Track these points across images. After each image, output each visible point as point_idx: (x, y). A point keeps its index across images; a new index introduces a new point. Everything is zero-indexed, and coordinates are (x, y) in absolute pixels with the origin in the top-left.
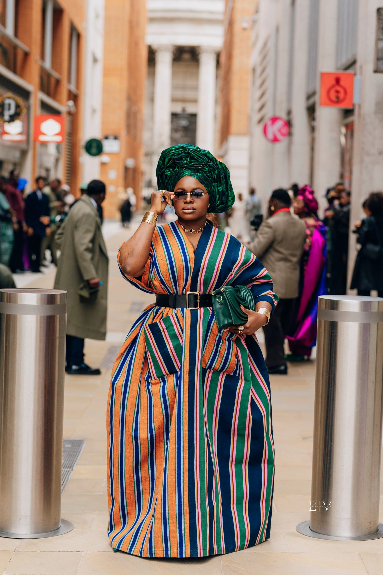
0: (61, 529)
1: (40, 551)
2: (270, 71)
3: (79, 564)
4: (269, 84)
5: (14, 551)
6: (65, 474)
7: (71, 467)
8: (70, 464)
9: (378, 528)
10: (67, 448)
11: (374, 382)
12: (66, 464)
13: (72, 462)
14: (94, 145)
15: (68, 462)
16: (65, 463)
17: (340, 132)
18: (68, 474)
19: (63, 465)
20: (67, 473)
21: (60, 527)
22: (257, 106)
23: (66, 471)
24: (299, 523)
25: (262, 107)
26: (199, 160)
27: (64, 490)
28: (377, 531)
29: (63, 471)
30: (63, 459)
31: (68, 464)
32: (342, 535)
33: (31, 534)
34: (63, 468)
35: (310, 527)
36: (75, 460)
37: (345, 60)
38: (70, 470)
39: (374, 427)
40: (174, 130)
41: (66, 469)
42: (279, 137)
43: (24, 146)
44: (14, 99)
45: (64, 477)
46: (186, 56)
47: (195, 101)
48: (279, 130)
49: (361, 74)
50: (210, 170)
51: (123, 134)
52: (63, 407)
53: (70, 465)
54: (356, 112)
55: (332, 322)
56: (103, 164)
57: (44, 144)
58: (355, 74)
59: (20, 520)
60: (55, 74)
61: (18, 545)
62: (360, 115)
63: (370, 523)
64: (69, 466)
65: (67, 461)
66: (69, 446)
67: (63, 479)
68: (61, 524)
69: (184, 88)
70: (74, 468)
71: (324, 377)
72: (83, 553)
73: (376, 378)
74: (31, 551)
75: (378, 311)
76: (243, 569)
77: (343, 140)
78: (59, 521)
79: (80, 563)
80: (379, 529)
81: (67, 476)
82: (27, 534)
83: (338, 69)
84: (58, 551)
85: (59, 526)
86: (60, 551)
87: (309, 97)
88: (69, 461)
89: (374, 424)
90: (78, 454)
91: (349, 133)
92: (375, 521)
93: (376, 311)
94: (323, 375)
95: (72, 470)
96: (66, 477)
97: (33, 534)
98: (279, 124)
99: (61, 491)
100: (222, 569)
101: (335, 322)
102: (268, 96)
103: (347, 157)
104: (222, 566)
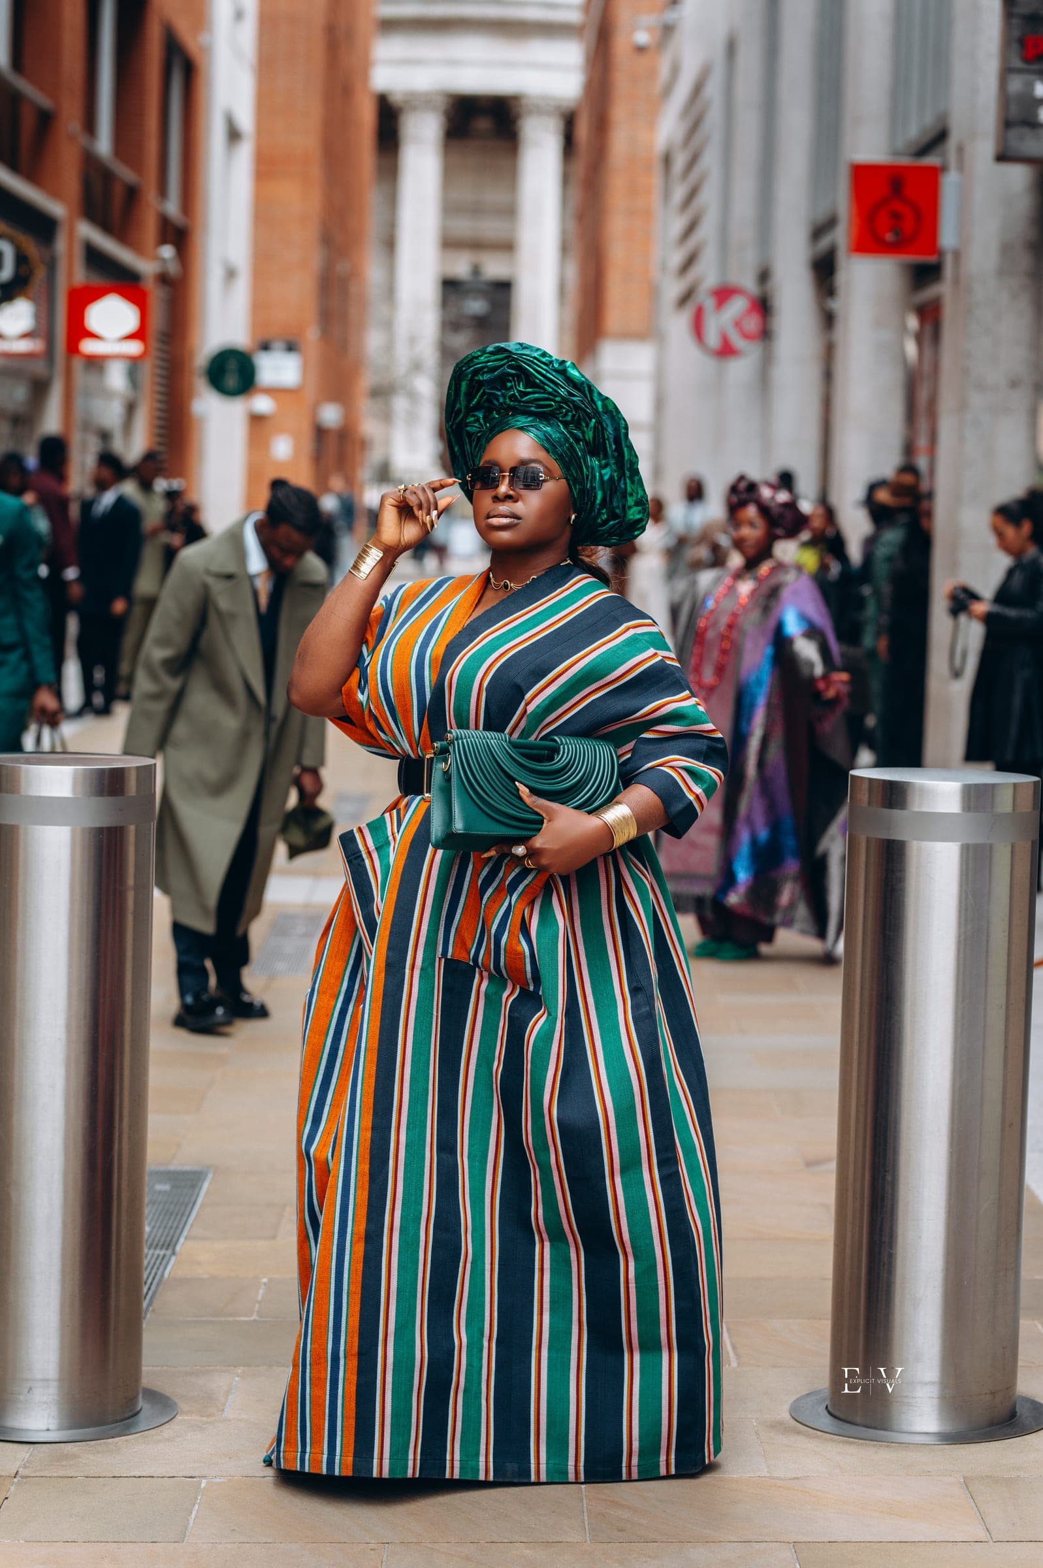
0: (141, 1415)
1: (87, 1477)
2: (710, 160)
3: (191, 1513)
4: (709, 196)
5: (15, 1477)
6: (154, 1264)
7: (169, 1245)
8: (167, 1236)
9: (1015, 1407)
10: (160, 1192)
11: (1004, 1007)
12: (155, 1236)
13: (172, 1232)
14: (232, 365)
15: (163, 1232)
16: (153, 1234)
17: (904, 328)
18: (160, 1264)
19: (147, 1240)
20: (158, 1261)
21: (140, 1410)
22: (676, 258)
23: (155, 1256)
24: (798, 1396)
25: (690, 262)
26: (546, 387)
27: (151, 1309)
28: (1013, 1415)
29: (149, 1257)
30: (149, 1224)
31: (161, 1236)
32: (918, 1428)
33: (59, 1430)
34: (149, 1248)
35: (829, 1406)
36: (181, 1226)
37: (915, 130)
38: (169, 1252)
39: (1003, 1130)
40: (451, 325)
41: (158, 1252)
42: (737, 341)
43: (39, 368)
44: (12, 240)
45: (150, 1273)
46: (483, 124)
47: (507, 247)
48: (738, 324)
49: (961, 167)
50: (576, 418)
51: (312, 335)
52: (146, 1079)
53: (169, 1239)
54: (948, 270)
55: (889, 841)
56: (256, 420)
57: (96, 363)
58: (943, 169)
59: (29, 1392)
60: (126, 174)
61: (24, 1460)
62: (956, 281)
63: (992, 1393)
64: (165, 1241)
65: (159, 1227)
66: (166, 1187)
67: (148, 1278)
68: (141, 1403)
69: (476, 210)
70: (178, 1248)
71: (867, 993)
72: (203, 1480)
73: (1008, 994)
74: (61, 1477)
75: (1014, 810)
76: (644, 1522)
77: (911, 349)
78: (137, 1394)
79: (197, 1509)
80: (1017, 1410)
81: (158, 1269)
82: (48, 1430)
83: (896, 153)
84: (135, 1477)
85: (139, 1408)
86: (139, 1477)
87: (819, 231)
88: (165, 1227)
89: (1003, 1123)
90: (189, 1209)
91: (928, 329)
92: (1007, 1389)
93: (1009, 812)
94: (862, 988)
95: (174, 1253)
96: (156, 1274)
97: (64, 1430)
98: (737, 306)
99: (143, 1313)
100: (586, 1522)
101: (894, 841)
102: (707, 231)
103: (923, 395)
104: (585, 1514)
